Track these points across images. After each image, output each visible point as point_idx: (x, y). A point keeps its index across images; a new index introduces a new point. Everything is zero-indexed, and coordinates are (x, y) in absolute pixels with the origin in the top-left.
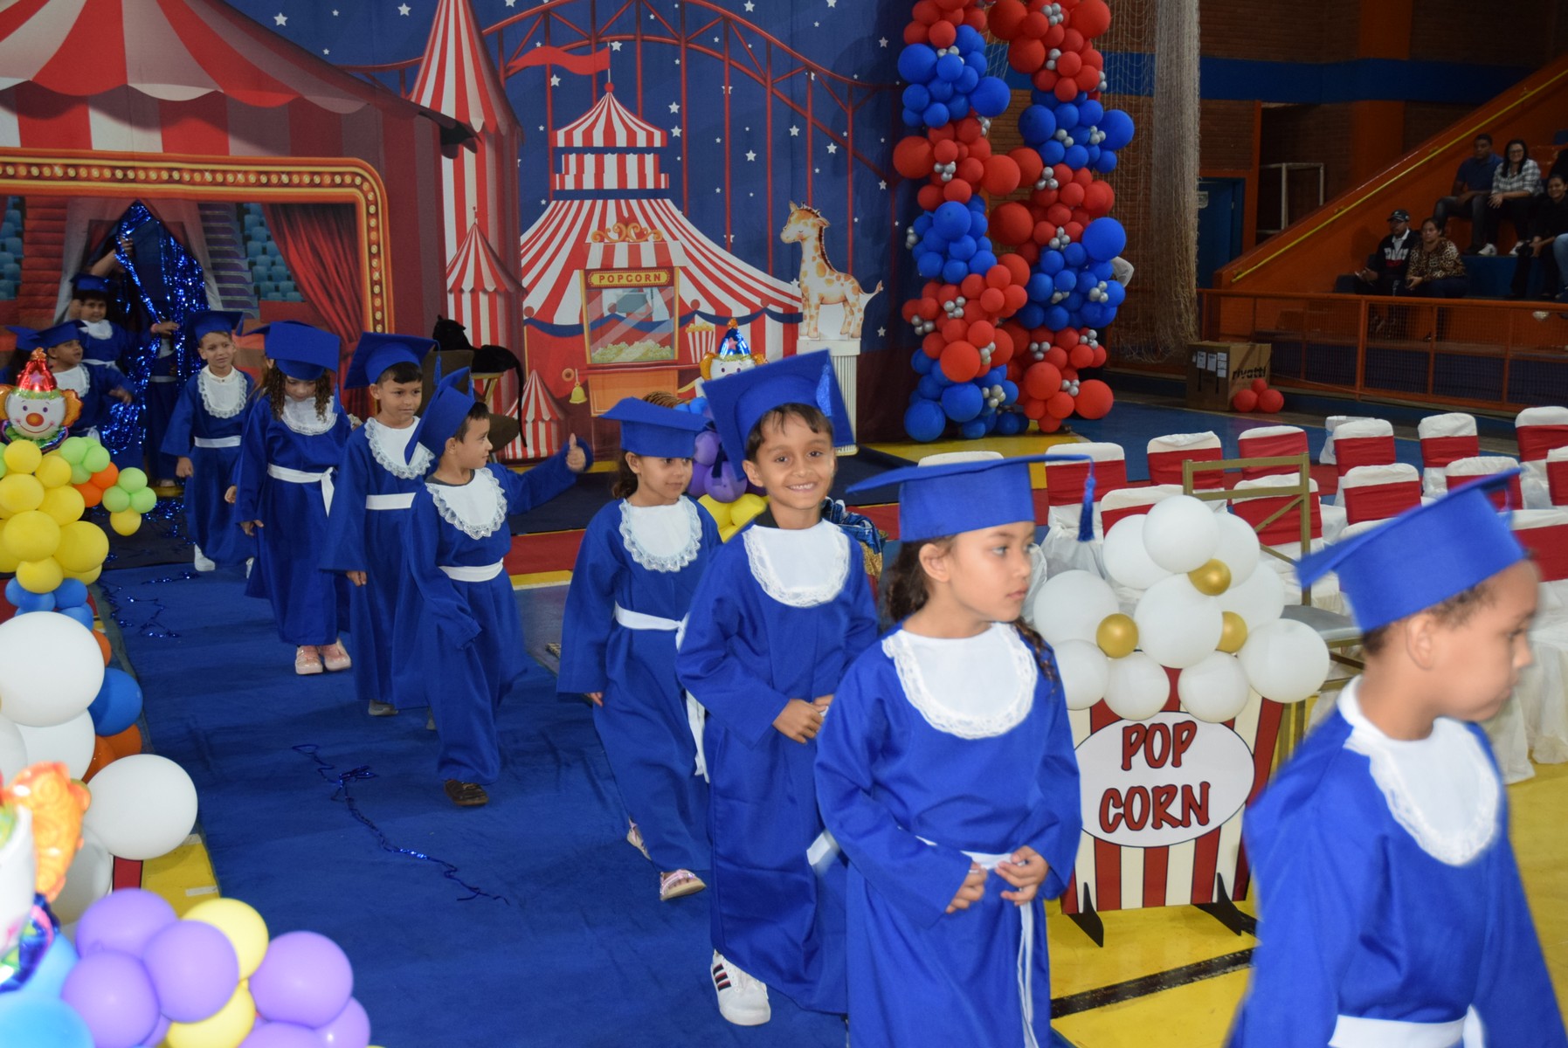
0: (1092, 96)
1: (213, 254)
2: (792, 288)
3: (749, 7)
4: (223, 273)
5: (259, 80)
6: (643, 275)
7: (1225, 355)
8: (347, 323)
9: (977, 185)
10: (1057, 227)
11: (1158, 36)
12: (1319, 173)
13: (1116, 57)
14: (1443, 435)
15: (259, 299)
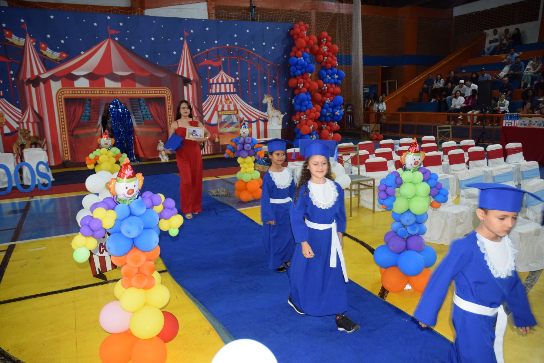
0: (335, 67)
1: (133, 110)
2: (266, 114)
3: (254, 49)
4: (135, 114)
5: (143, 70)
6: (231, 112)
7: (369, 127)
8: (163, 124)
9: (308, 89)
10: (327, 98)
11: (353, 52)
12: (396, 83)
13: (343, 57)
14: (405, 143)
15: (144, 120)
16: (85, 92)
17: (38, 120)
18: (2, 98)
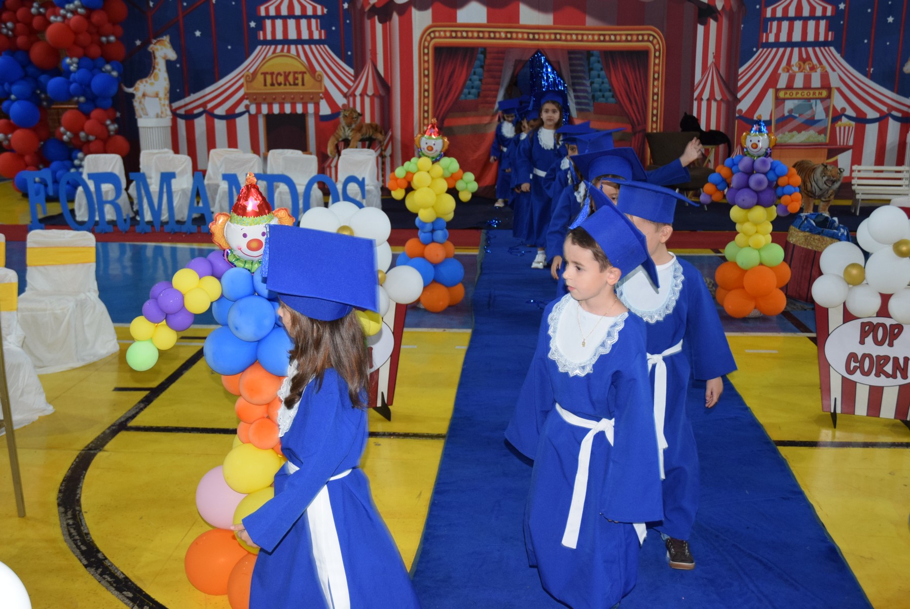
1: (573, 78)
4: (577, 88)
6: (812, 92)
15: (594, 101)
16: (476, 35)
17: (382, 92)
18: (323, 44)
